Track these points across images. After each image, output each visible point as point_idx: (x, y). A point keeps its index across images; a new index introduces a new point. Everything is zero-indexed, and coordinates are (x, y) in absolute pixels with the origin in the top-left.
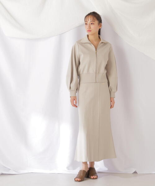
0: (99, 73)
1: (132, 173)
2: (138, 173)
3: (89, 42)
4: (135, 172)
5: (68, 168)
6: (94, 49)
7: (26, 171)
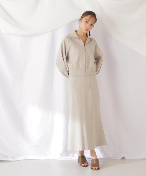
0: (88, 67)
1: (120, 158)
2: (125, 158)
3: (77, 37)
4: (123, 158)
5: (61, 154)
6: (83, 44)
7: (23, 158)
